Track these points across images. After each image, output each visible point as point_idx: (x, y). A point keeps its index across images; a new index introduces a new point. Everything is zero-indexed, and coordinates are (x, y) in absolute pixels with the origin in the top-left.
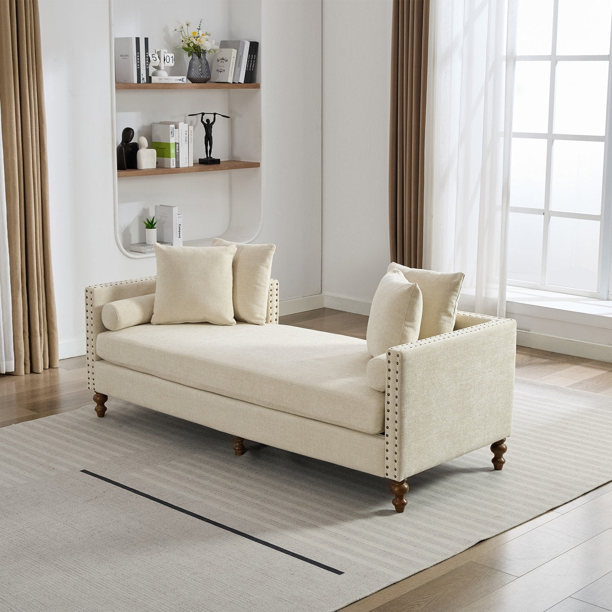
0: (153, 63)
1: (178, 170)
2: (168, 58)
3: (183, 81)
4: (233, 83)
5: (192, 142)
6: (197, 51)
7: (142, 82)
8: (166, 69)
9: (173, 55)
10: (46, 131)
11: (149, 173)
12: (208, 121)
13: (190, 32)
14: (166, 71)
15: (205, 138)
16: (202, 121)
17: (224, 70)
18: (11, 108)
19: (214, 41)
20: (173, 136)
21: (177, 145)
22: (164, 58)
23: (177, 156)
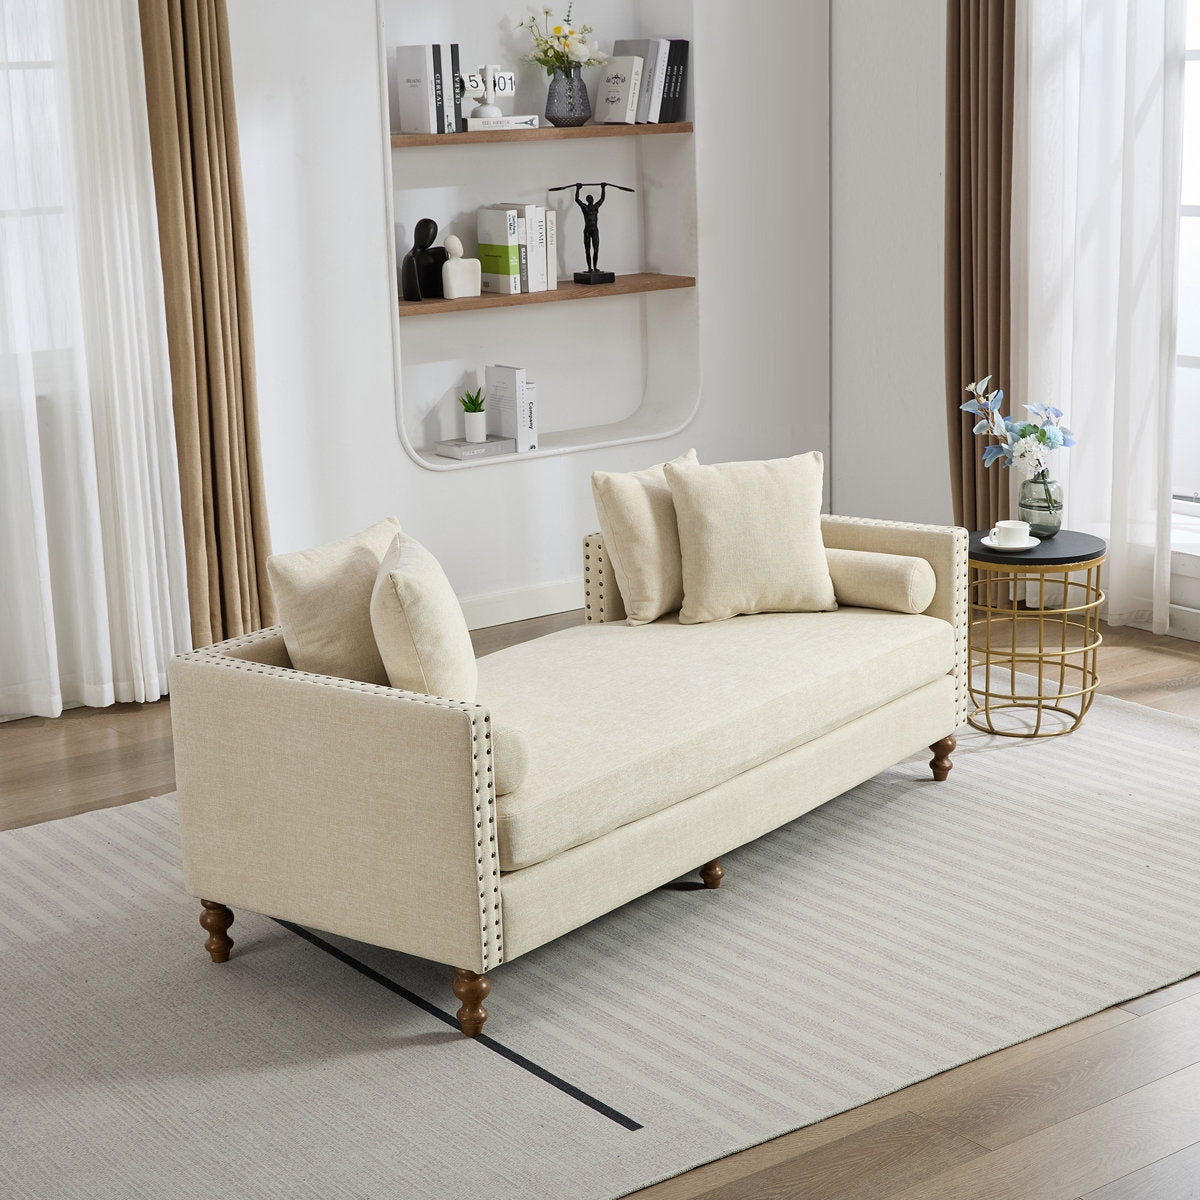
0: (471, 92)
1: (526, 298)
2: (502, 80)
3: (532, 124)
4: (636, 123)
5: (555, 242)
6: (562, 64)
7: (446, 131)
8: (500, 102)
9: (512, 74)
11: (466, 305)
12: (590, 198)
13: (547, 28)
14: (497, 107)
15: (585, 232)
16: (578, 200)
17: (619, 99)
18: (175, 196)
19: (596, 42)
20: (514, 233)
21: (523, 250)
22: (494, 81)
23: (523, 270)
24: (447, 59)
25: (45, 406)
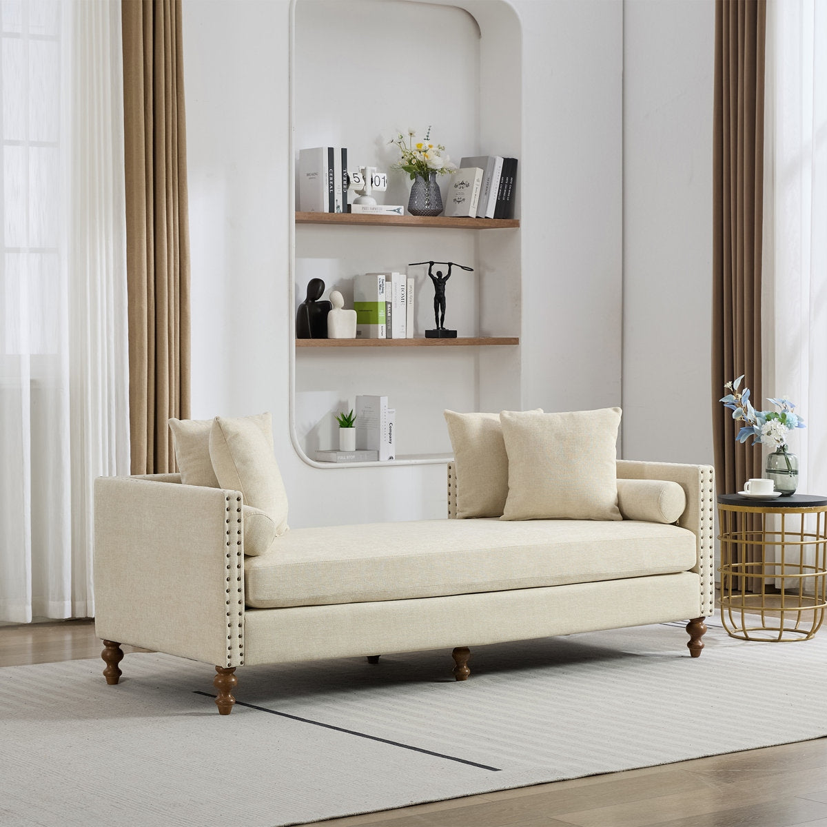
0: (354, 186)
1: (390, 342)
2: (377, 179)
3: (399, 212)
4: (477, 217)
5: (413, 302)
6: (422, 171)
7: (336, 212)
8: (376, 195)
9: (385, 175)
10: (189, 271)
11: (344, 343)
12: (439, 274)
13: (411, 145)
14: (373, 197)
15: (435, 298)
16: (430, 274)
17: (464, 200)
18: (140, 238)
19: (448, 156)
20: (383, 292)
21: (389, 306)
22: (372, 179)
23: (388, 321)
24: (338, 158)
25: (36, 389)
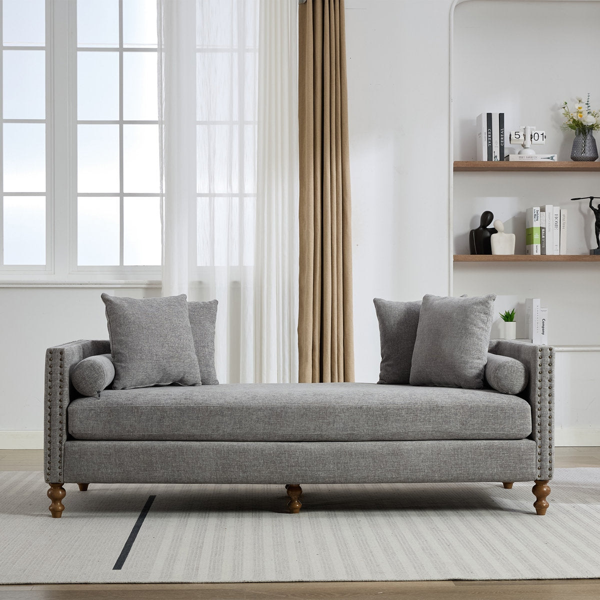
0: (515, 141)
1: (544, 258)
2: (536, 135)
9: (544, 132)
12: (599, 206)
14: (533, 149)
15: (596, 225)
16: (591, 206)
20: (537, 220)
21: (543, 230)
22: (531, 135)
23: (543, 242)
24: (496, 121)
